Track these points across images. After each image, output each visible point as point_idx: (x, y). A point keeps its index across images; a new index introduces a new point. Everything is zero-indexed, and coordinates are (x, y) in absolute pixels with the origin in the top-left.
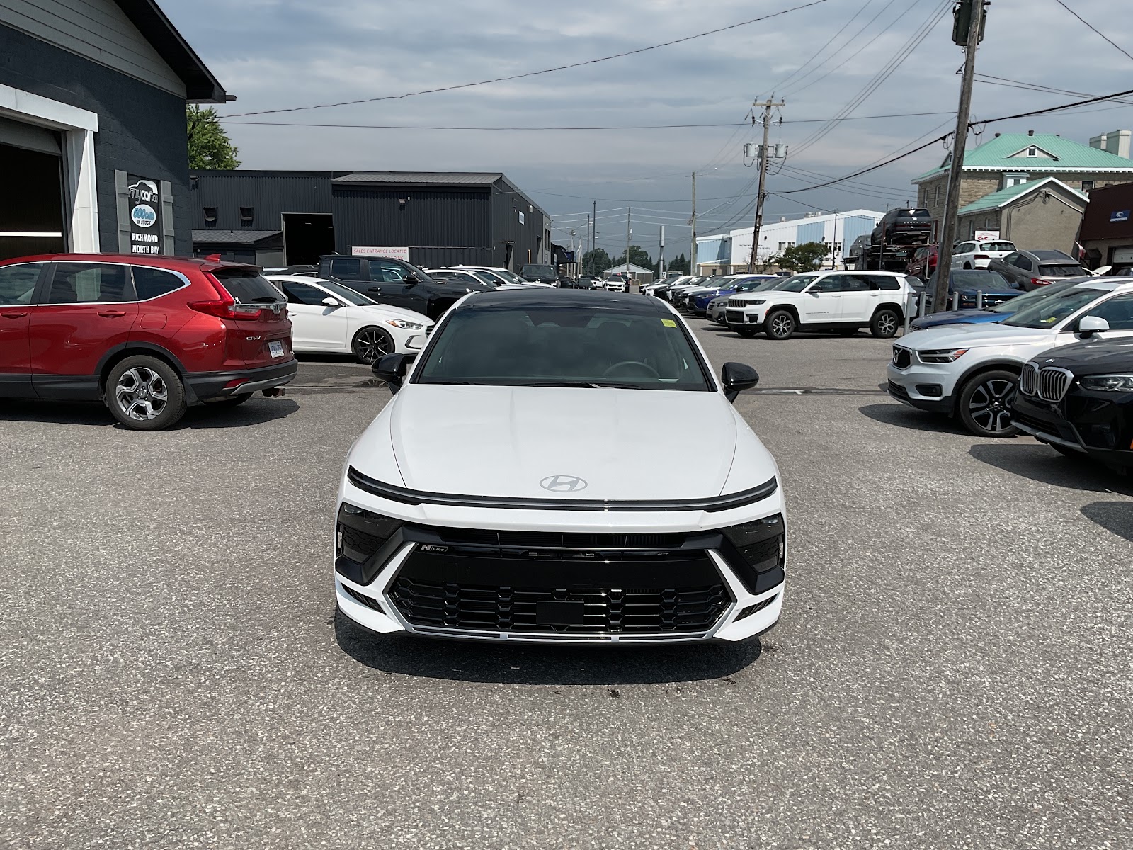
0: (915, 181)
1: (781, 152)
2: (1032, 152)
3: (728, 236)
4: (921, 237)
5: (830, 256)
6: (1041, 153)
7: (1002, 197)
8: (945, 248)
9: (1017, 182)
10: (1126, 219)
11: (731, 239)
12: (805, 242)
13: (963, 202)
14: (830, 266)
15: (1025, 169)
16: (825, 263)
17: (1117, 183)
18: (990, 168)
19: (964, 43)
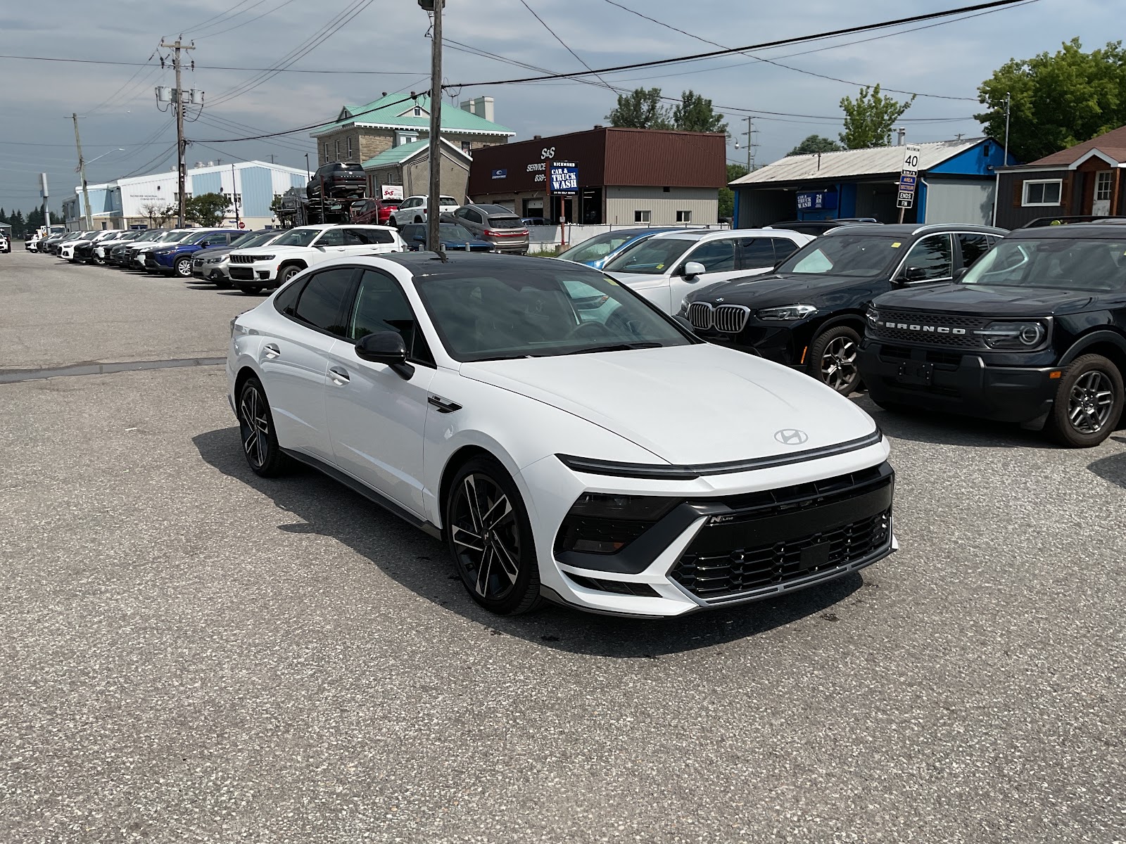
0: (313, 135)
1: (198, 98)
2: (417, 113)
3: (116, 185)
4: (358, 191)
5: (232, 207)
6: (425, 114)
7: (397, 154)
8: (433, 204)
9: (409, 140)
10: (505, 176)
11: (119, 188)
12: (203, 193)
13: (364, 158)
14: (234, 218)
15: (414, 128)
16: (227, 215)
17: (493, 145)
18: (384, 126)
19: (431, 8)
